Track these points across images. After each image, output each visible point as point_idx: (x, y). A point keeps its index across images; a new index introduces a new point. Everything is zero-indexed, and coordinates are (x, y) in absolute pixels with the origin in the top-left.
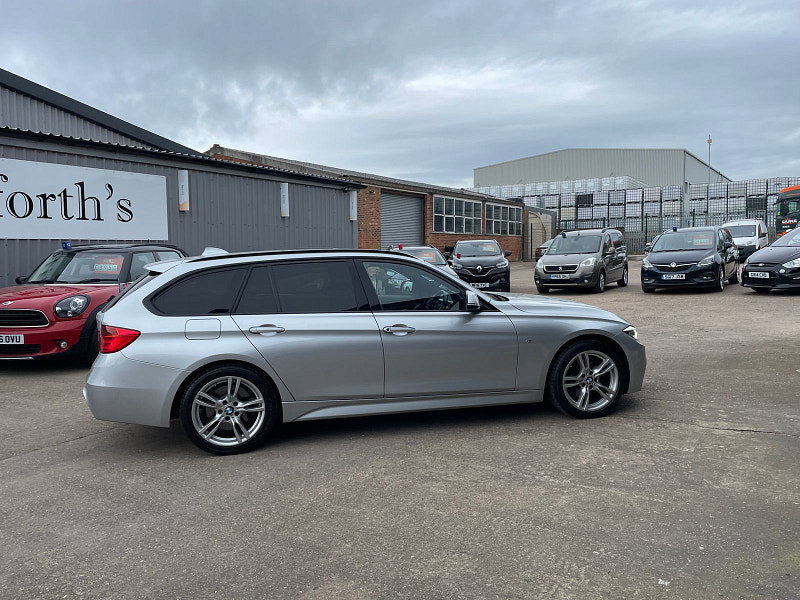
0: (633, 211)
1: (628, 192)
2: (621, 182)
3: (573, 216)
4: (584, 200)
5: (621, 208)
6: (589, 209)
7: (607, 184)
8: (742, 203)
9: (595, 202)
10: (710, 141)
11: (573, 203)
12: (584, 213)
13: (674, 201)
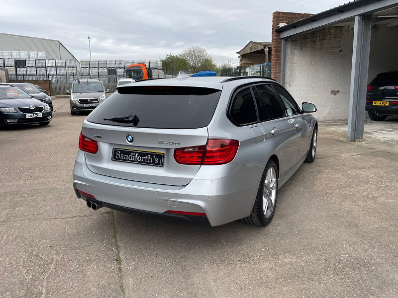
0: (51, 71)
1: (47, 61)
2: (41, 55)
3: (14, 72)
4: (20, 63)
5: (44, 69)
6: (24, 69)
7: (33, 55)
8: (106, 71)
9: (27, 65)
10: (89, 38)
11: (13, 64)
12: (21, 71)
13: (73, 67)
